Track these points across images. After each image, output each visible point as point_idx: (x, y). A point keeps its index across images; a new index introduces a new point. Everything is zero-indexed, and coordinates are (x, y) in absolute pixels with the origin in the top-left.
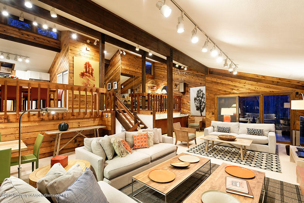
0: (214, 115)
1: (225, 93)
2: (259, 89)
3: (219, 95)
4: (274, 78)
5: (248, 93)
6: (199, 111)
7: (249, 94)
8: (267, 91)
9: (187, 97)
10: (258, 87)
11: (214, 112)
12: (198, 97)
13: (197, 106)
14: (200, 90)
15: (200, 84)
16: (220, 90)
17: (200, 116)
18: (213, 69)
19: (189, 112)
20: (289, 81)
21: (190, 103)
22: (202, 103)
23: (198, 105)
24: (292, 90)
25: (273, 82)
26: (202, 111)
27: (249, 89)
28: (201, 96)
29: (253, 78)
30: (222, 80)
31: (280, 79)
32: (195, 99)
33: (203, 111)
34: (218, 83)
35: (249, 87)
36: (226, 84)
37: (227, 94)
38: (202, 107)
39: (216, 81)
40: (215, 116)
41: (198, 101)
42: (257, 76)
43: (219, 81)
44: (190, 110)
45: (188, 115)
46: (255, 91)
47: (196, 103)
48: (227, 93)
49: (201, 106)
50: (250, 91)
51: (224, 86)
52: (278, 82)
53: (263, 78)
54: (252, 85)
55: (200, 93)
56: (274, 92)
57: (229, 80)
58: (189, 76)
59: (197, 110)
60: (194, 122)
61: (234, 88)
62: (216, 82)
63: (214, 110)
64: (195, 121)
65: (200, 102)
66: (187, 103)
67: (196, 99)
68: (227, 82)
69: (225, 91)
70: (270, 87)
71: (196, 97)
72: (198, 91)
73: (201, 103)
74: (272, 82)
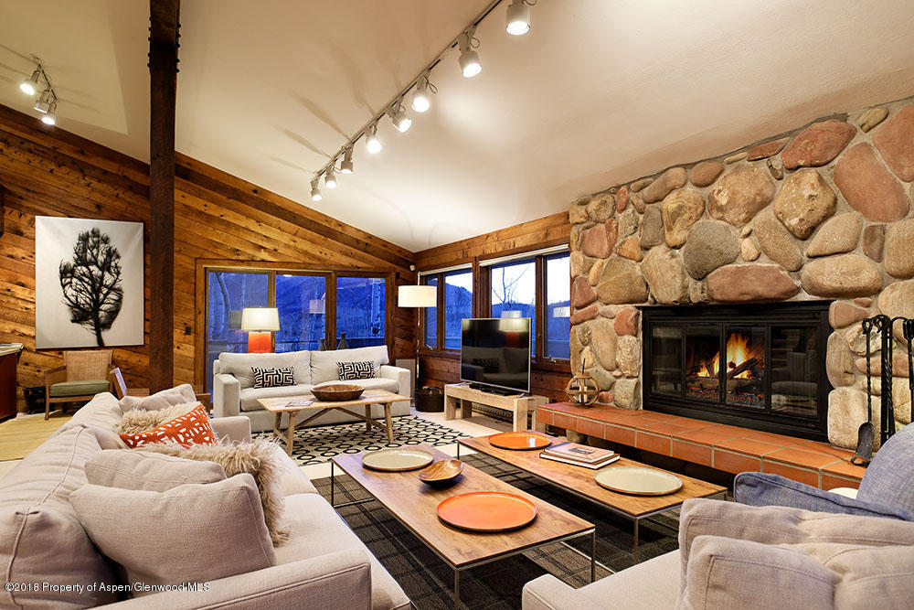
0: (191, 337)
1: (235, 257)
2: (329, 255)
3: (213, 261)
4: (359, 233)
5: (303, 266)
6: (89, 327)
7: (305, 268)
8: (347, 264)
9: (12, 257)
10: (326, 250)
11: (191, 324)
12: (81, 260)
13: (75, 306)
14: (95, 233)
15: (95, 210)
16: (216, 245)
17: (93, 348)
18: (193, 163)
19: (25, 330)
20: (385, 244)
21: (33, 289)
22: (105, 290)
23: (84, 299)
24: (391, 267)
25: (358, 243)
26: (100, 327)
27: (305, 253)
28: (101, 258)
29: (316, 223)
30: (225, 211)
31: (370, 237)
32: (66, 272)
33: (107, 325)
34: (210, 219)
35: (305, 248)
36: (238, 227)
37: (242, 261)
38: (104, 307)
39: (202, 208)
40: (195, 340)
41: (81, 280)
42: (328, 219)
43: (214, 211)
44: (33, 324)
45: (17, 346)
46: (320, 260)
47: (70, 291)
48: (241, 258)
49: (97, 304)
50: (308, 260)
51: (233, 231)
52: (367, 244)
53: (339, 229)
54: (313, 242)
55: (96, 246)
56: (359, 268)
57: (248, 216)
58: (29, 156)
59: (73, 321)
60: (66, 375)
61: (265, 244)
62: (201, 212)
63: (191, 316)
64: (69, 373)
65: (93, 286)
66: (9, 285)
67: (72, 271)
68: (243, 222)
69: (236, 251)
70: (352, 256)
71: (73, 263)
72: (84, 238)
73: (96, 291)
74: (356, 243)
